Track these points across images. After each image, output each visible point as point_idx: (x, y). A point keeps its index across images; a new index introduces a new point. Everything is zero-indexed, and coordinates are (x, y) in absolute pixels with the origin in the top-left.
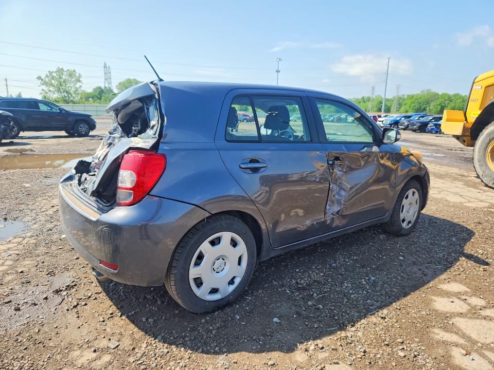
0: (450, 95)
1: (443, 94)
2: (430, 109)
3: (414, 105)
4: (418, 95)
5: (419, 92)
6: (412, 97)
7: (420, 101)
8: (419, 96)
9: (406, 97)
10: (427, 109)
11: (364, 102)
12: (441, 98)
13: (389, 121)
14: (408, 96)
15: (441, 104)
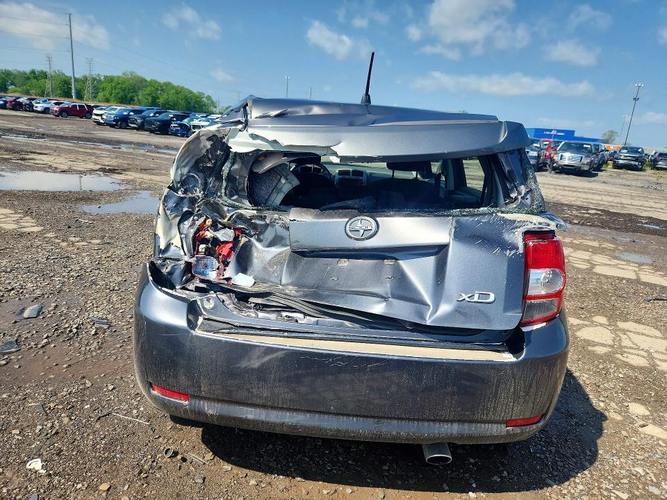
0: (160, 83)
1: (152, 80)
2: (138, 100)
3: (117, 91)
4: (118, 77)
5: (120, 74)
6: (110, 79)
7: (123, 86)
8: (121, 79)
9: (102, 78)
10: (136, 98)
11: (35, 78)
12: (151, 86)
13: (112, 116)
14: (106, 77)
15: (151, 94)
